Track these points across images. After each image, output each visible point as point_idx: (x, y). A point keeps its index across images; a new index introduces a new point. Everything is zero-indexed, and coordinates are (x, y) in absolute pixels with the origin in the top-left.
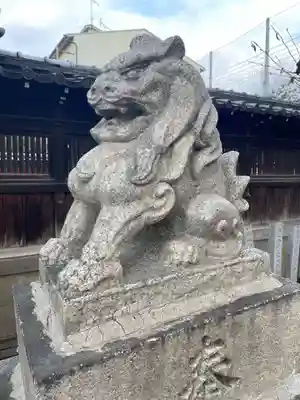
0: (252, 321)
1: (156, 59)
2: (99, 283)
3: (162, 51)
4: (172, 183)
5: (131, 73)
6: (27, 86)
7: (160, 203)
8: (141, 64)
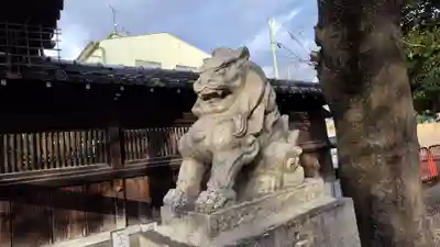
0: (323, 221)
1: (234, 61)
2: (225, 202)
3: (237, 56)
4: (257, 135)
5: (221, 71)
6: (88, 87)
7: (251, 149)
8: (227, 65)
